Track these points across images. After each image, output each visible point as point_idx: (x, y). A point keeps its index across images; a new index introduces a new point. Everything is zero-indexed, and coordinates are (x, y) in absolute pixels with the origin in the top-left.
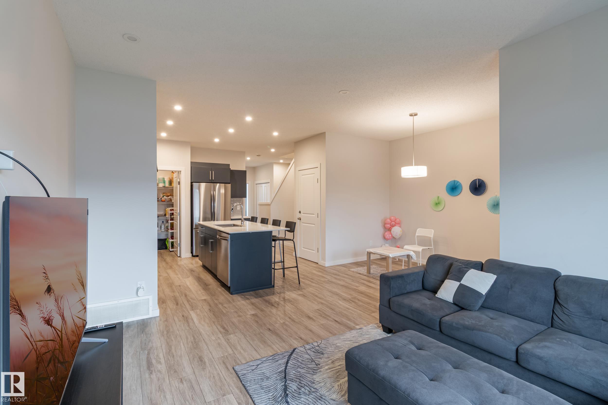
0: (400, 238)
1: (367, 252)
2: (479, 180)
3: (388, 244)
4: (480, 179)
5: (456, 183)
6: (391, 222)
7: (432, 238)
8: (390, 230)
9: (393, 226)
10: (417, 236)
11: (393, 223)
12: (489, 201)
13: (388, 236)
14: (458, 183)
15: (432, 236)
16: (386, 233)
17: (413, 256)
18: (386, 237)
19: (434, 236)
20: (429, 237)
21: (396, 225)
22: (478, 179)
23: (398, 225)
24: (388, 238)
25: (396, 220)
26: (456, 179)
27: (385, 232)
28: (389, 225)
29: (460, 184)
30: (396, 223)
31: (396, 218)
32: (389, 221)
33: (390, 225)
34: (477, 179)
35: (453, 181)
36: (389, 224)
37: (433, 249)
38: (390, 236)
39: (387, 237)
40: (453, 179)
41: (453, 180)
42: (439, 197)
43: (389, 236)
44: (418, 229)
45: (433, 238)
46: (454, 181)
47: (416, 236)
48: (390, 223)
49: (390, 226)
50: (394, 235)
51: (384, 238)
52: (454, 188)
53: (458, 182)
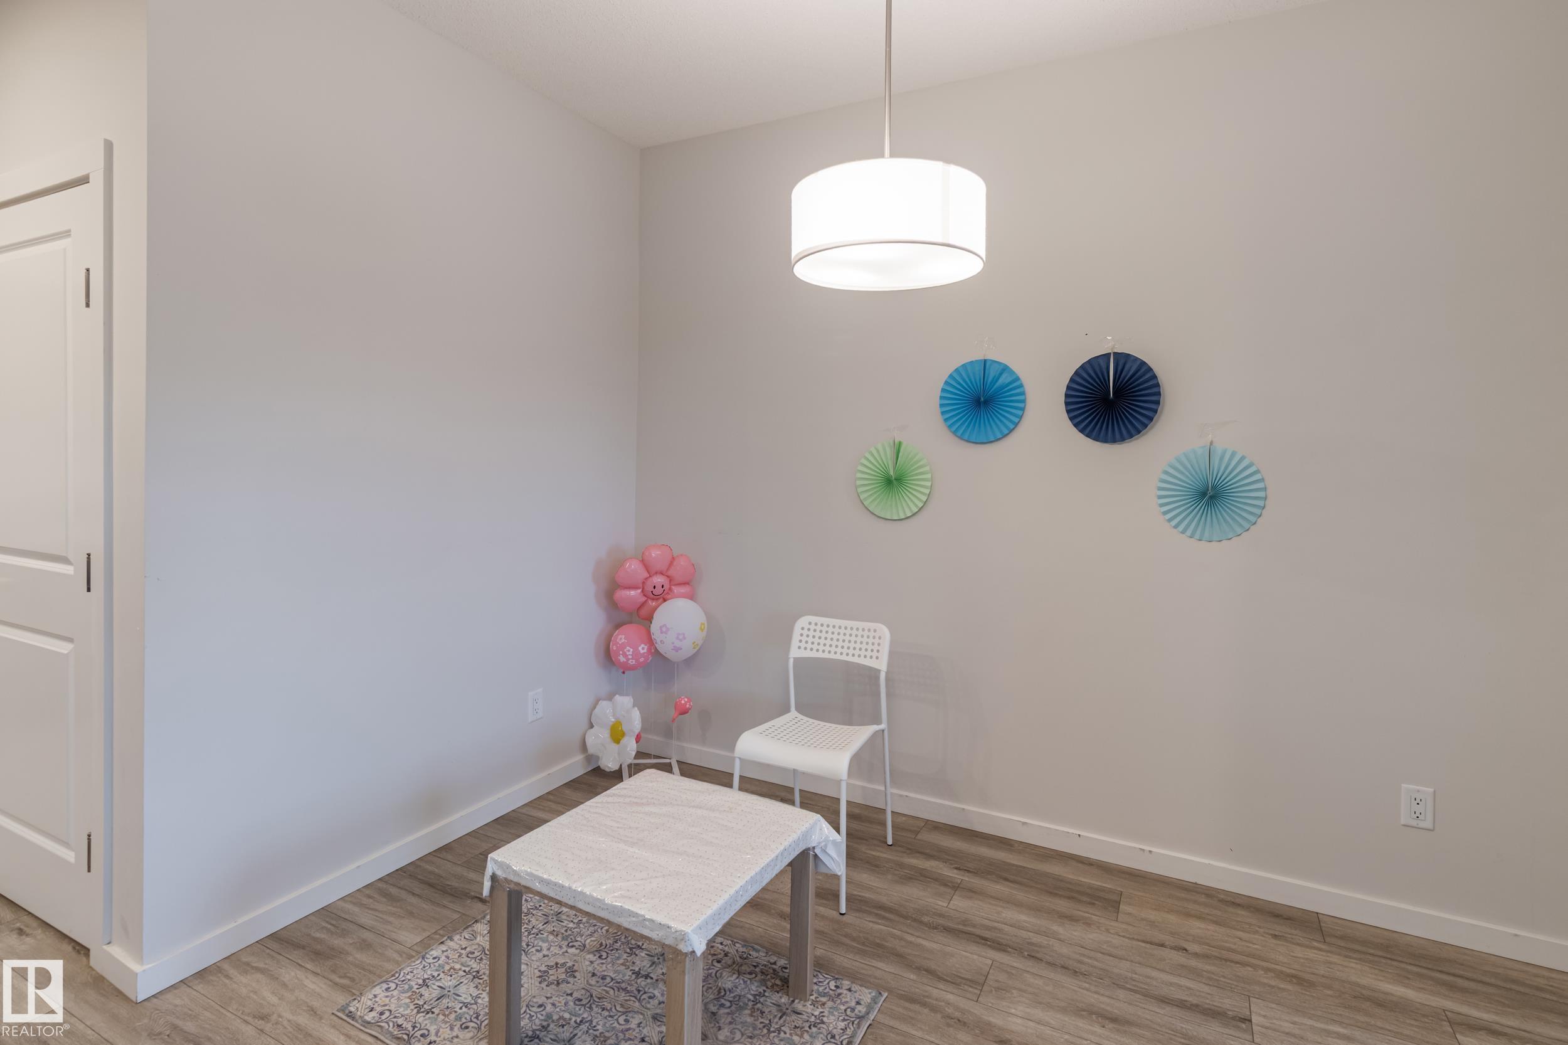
0: (690, 661)
1: (494, 878)
2: (1123, 359)
3: (627, 695)
4: (1128, 356)
5: (992, 373)
6: (646, 579)
7: (883, 676)
8: (642, 616)
9: (662, 597)
10: (797, 660)
11: (659, 580)
12: (1172, 471)
13: (630, 651)
14: (1004, 376)
15: (881, 665)
16: (621, 638)
17: (831, 851)
18: (622, 659)
19: (889, 665)
20: (870, 669)
21: (673, 587)
22: (1115, 354)
23: (682, 590)
24: (632, 662)
25: (671, 564)
26: (990, 356)
27: (618, 626)
28: (640, 591)
29: (1016, 385)
30: (670, 581)
31: (675, 555)
32: (634, 568)
33: (642, 591)
34: (1109, 354)
35: (981, 360)
36: (635, 588)
37: (886, 732)
38: (643, 649)
39: (625, 655)
40: (977, 355)
41: (981, 357)
42: (900, 443)
43: (636, 654)
44: (803, 622)
45: (887, 673)
46: (985, 361)
47: (791, 661)
48: (644, 583)
49: (644, 599)
50: (665, 648)
51: (608, 657)
52: (982, 399)
53: (1005, 369)
